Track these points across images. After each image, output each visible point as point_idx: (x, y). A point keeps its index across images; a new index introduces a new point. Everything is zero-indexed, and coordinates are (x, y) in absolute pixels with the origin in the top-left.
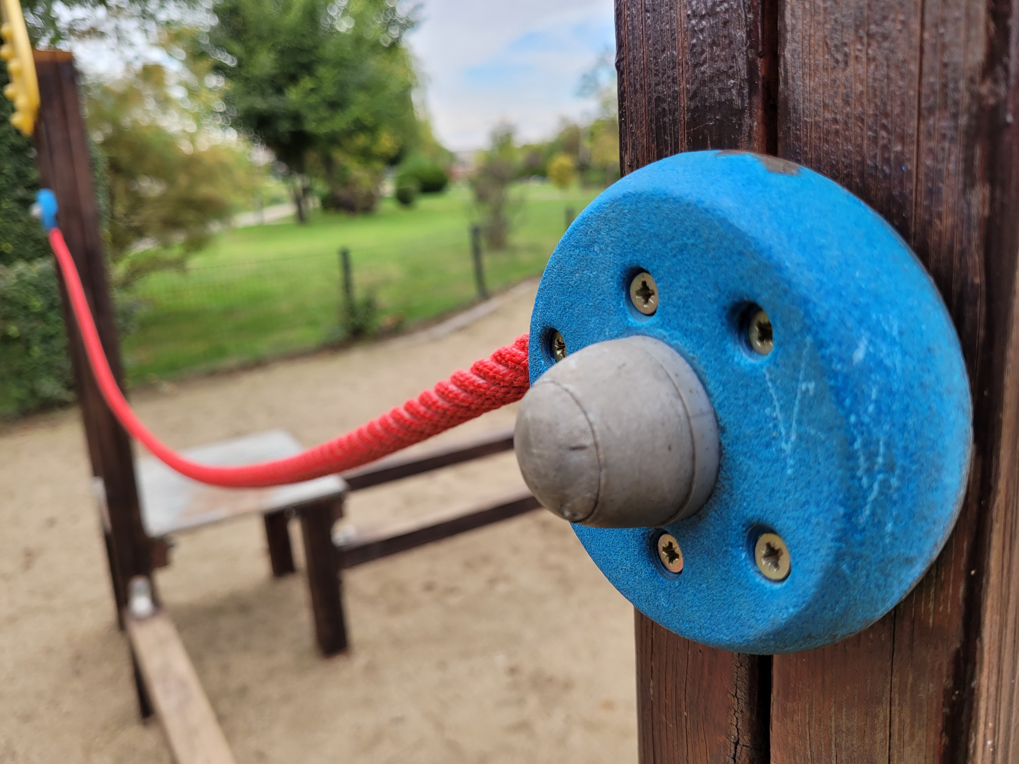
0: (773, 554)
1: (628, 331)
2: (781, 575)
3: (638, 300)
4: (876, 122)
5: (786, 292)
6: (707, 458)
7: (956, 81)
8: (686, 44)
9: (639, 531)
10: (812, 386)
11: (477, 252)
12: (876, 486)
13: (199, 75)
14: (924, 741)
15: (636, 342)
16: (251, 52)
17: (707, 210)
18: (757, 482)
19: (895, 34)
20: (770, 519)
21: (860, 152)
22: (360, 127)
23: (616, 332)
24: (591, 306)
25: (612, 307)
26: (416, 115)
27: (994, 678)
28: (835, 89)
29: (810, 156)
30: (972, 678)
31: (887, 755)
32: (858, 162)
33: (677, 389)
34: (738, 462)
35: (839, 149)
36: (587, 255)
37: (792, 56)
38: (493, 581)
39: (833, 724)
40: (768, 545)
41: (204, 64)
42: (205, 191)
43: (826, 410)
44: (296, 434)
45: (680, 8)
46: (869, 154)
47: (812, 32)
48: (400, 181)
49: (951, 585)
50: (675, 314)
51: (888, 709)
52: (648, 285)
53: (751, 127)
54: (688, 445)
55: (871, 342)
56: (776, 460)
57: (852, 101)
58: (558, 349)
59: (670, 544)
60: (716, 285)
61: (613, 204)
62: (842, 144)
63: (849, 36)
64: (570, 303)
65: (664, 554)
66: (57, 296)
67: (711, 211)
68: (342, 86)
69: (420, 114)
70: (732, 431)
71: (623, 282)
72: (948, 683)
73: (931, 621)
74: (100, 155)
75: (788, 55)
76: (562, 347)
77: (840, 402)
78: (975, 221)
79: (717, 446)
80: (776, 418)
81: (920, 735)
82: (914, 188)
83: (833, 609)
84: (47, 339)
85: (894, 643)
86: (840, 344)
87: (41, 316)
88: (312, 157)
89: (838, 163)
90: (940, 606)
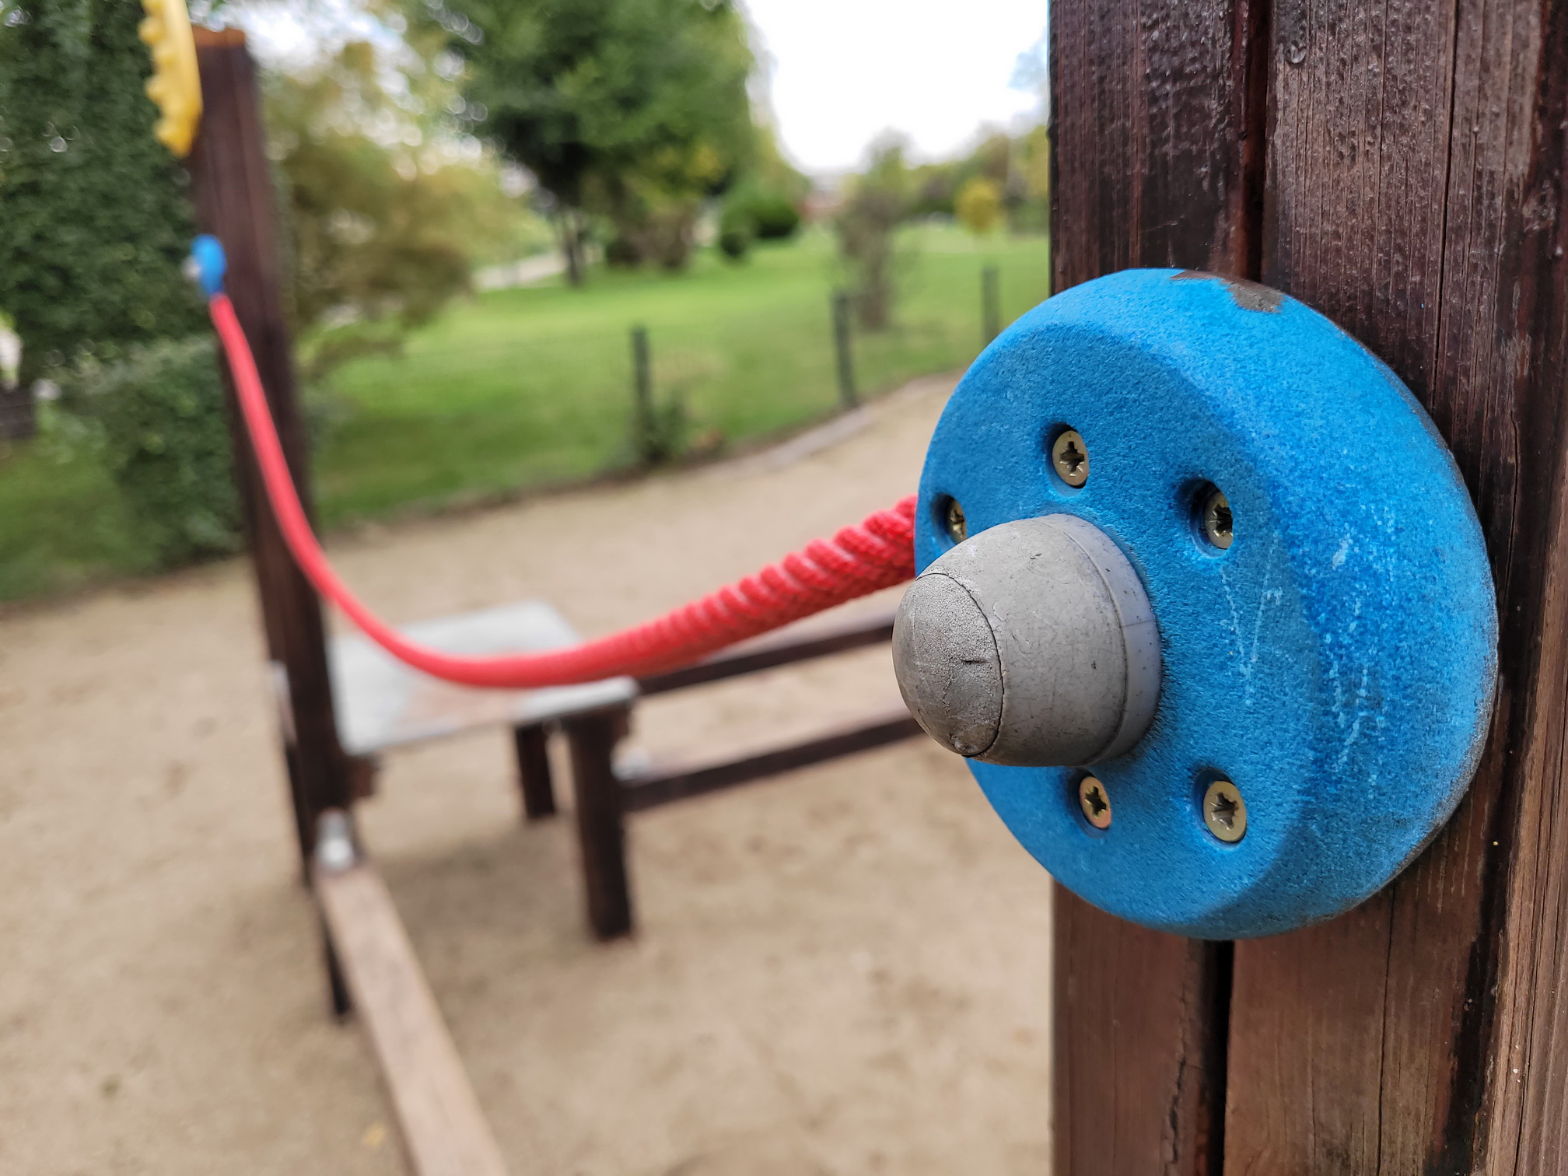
0: (1227, 807)
1: (1048, 507)
2: (1234, 838)
3: (1063, 466)
4: (1388, 241)
5: (1249, 471)
6: (1144, 681)
7: (1492, 196)
8: (1143, 114)
9: (1054, 772)
10: (1278, 594)
11: (841, 334)
12: (1356, 726)
13: (426, 56)
14: (1425, 1064)
15: (1057, 523)
16: (505, 20)
17: (1154, 358)
18: (1208, 714)
19: (1416, 127)
20: (1222, 762)
21: (1367, 280)
22: (666, 136)
23: (1032, 507)
24: (1001, 470)
25: (1028, 475)
26: (752, 118)
27: (1524, 986)
28: (1338, 193)
29: (1302, 280)
30: (1493, 982)
31: (1379, 1083)
32: (1363, 291)
33: (1107, 589)
34: (1184, 687)
35: (1340, 273)
36: (996, 402)
37: (1284, 143)
38: (853, 842)
39: (1310, 1040)
40: (1221, 796)
41: (432, 41)
42: (433, 235)
43: (1295, 626)
44: (562, 607)
45: (1137, 63)
46: (1380, 284)
47: (1310, 113)
48: (726, 223)
49: (1467, 859)
50: (1110, 488)
51: (1382, 1021)
52: (1076, 447)
53: (1227, 234)
54: (1120, 662)
55: (1356, 540)
56: (1232, 688)
57: (1359, 211)
58: (956, 523)
59: (1096, 790)
60: (1163, 457)
61: (1033, 338)
62: (1345, 266)
63: (1358, 123)
64: (973, 465)
65: (1087, 803)
66: (218, 391)
67: (1160, 359)
68: (640, 72)
69: (757, 116)
70: (1178, 645)
71: (1044, 441)
72: (1459, 987)
73: (1439, 906)
74: (281, 181)
75: (1278, 142)
76: (960, 520)
77: (1313, 617)
78: (1510, 383)
79: (1158, 664)
80: (1233, 633)
81: (1421, 1057)
82: (1436, 332)
83: (1299, 881)
84: (202, 456)
85: (1391, 933)
86: (1316, 542)
87: (194, 422)
88: (592, 184)
89: (1338, 291)
90: (1452, 886)
